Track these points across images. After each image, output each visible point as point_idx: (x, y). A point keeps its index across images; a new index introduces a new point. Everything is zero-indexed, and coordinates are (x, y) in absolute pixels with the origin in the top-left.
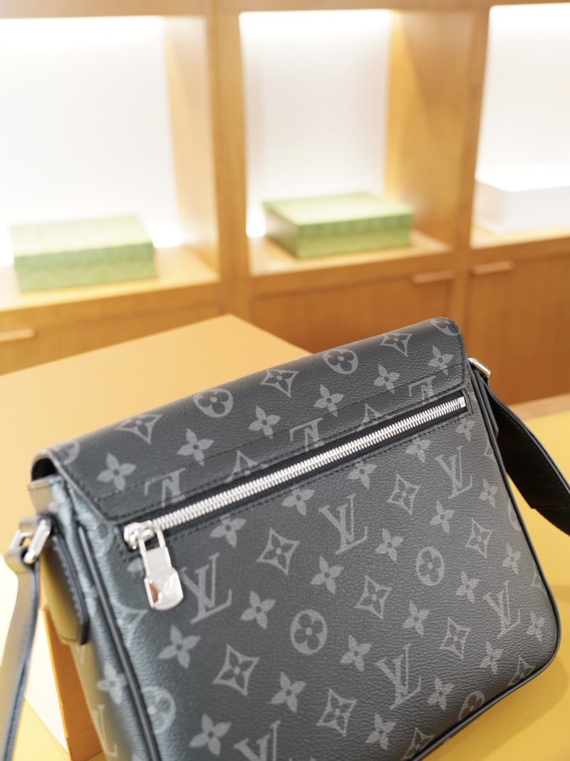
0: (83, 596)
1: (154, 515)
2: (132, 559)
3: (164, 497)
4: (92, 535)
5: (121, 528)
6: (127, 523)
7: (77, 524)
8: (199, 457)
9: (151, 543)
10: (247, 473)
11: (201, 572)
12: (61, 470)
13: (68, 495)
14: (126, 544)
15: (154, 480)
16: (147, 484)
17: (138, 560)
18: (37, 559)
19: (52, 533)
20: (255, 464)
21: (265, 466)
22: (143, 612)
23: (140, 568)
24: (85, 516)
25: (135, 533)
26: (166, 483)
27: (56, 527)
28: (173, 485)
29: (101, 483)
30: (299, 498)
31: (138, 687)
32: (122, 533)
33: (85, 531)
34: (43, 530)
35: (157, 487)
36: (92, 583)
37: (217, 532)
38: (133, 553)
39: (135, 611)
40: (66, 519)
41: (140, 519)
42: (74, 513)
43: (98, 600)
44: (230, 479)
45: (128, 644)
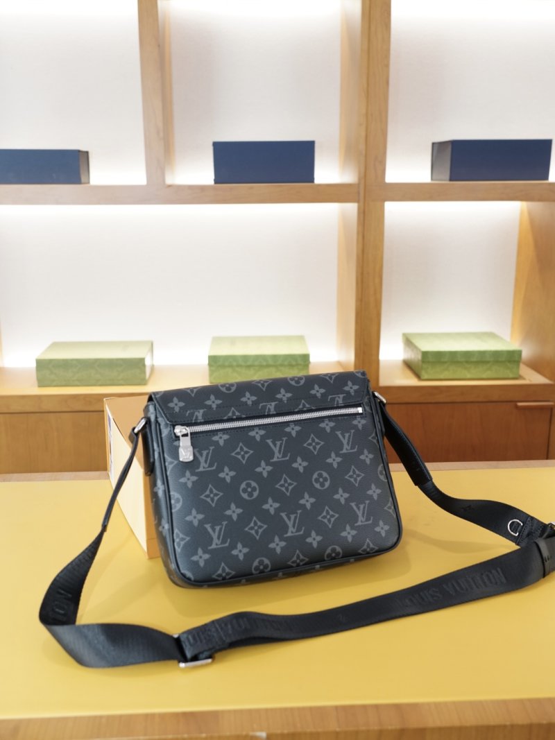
0: (154, 451)
1: (188, 425)
2: (176, 440)
3: (194, 418)
4: (161, 427)
5: (174, 426)
6: (178, 425)
7: (157, 421)
8: (214, 406)
9: (185, 435)
10: (235, 417)
11: (205, 453)
12: (154, 400)
13: (155, 410)
14: (175, 434)
15: (192, 411)
16: (188, 412)
17: (177, 442)
18: (139, 432)
19: (146, 423)
20: (239, 414)
21: (244, 416)
22: (176, 462)
23: (178, 445)
24: (160, 420)
25: (179, 430)
26: (196, 413)
27: (148, 422)
28: (199, 414)
29: (169, 407)
30: (257, 433)
31: (169, 492)
32: (174, 429)
33: (159, 425)
34: (143, 422)
35: (192, 414)
36: (158, 446)
37: (215, 438)
38: (177, 438)
39: (173, 460)
40: (153, 419)
41: (182, 425)
42: (156, 418)
43: (159, 453)
44: (225, 418)
45: (168, 473)
